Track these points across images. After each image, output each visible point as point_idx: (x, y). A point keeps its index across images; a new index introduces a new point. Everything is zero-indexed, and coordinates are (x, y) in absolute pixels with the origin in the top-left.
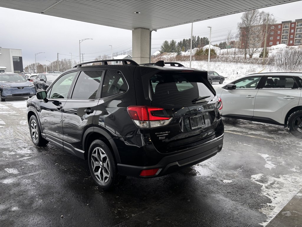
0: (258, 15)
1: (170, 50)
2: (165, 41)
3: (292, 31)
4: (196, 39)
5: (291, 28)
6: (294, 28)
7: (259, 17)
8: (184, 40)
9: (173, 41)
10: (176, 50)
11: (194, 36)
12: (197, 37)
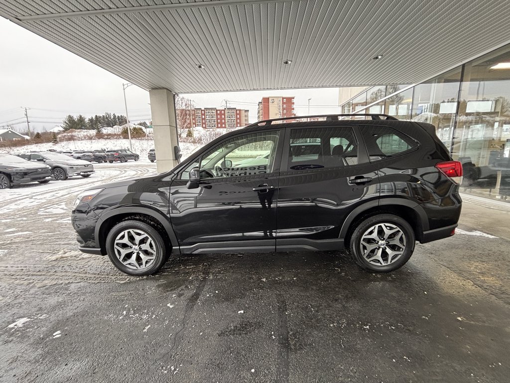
0: (180, 99)
1: (78, 127)
2: (68, 115)
3: (203, 117)
4: (112, 117)
5: (202, 115)
6: (204, 115)
7: (181, 102)
8: (96, 116)
9: (81, 116)
10: (87, 127)
11: (109, 113)
12: (112, 114)
